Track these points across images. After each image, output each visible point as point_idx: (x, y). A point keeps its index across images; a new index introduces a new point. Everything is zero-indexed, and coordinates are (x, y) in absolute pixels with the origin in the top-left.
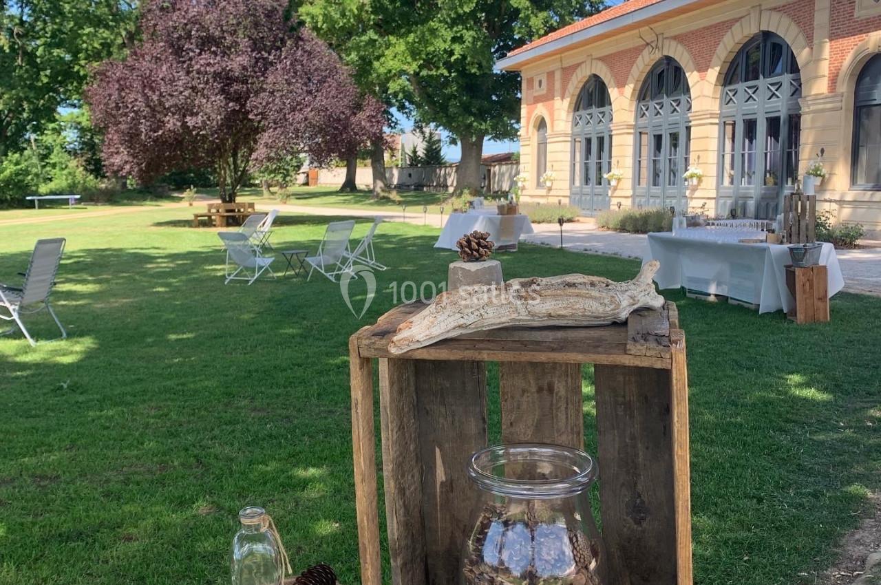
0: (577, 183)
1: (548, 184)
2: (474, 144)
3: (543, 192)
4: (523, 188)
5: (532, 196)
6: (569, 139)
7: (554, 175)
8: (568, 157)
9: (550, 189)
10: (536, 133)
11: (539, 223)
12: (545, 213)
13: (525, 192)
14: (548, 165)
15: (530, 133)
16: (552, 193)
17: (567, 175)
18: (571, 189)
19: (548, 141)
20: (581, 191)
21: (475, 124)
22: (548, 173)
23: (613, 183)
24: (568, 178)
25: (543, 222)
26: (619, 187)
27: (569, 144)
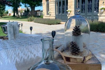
0: (57, 13)
1: (50, 14)
2: (33, 7)
3: (49, 16)
4: (44, 15)
5: (46, 17)
6: (55, 2)
7: (51, 11)
8: (54, 7)
9: (50, 15)
10: (46, 2)
11: (51, 24)
12: (52, 22)
13: (44, 16)
14: (50, 9)
15: (45, 2)
16: (51, 16)
17: (54, 11)
18: (55, 15)
19: (49, 3)
20: (58, 15)
21: (33, 3)
22: (50, 11)
23: (69, 13)
24: (55, 12)
25: (52, 24)
26: (70, 14)
27: (55, 4)
